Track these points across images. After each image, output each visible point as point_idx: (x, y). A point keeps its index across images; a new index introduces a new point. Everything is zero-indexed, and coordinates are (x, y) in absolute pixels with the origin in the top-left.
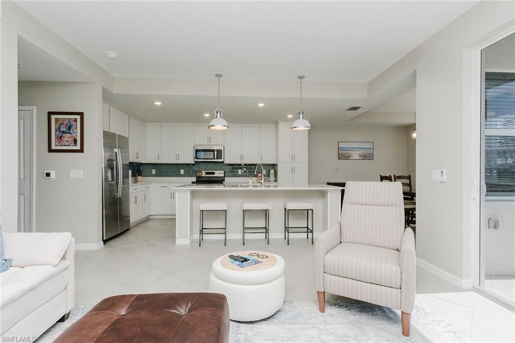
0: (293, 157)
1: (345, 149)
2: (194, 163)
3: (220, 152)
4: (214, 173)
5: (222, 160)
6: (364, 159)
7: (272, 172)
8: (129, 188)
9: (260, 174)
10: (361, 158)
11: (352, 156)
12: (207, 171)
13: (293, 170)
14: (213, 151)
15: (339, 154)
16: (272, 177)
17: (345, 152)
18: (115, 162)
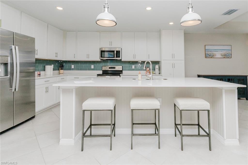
0: (173, 56)
1: (210, 50)
2: (100, 60)
3: (118, 53)
4: (114, 68)
5: (120, 58)
6: (225, 58)
7: (157, 67)
8: (35, 79)
9: (148, 69)
10: (223, 57)
11: (216, 56)
12: (110, 66)
13: (173, 66)
14: (113, 51)
15: (206, 54)
16: (157, 71)
17: (210, 52)
18: (9, 58)
